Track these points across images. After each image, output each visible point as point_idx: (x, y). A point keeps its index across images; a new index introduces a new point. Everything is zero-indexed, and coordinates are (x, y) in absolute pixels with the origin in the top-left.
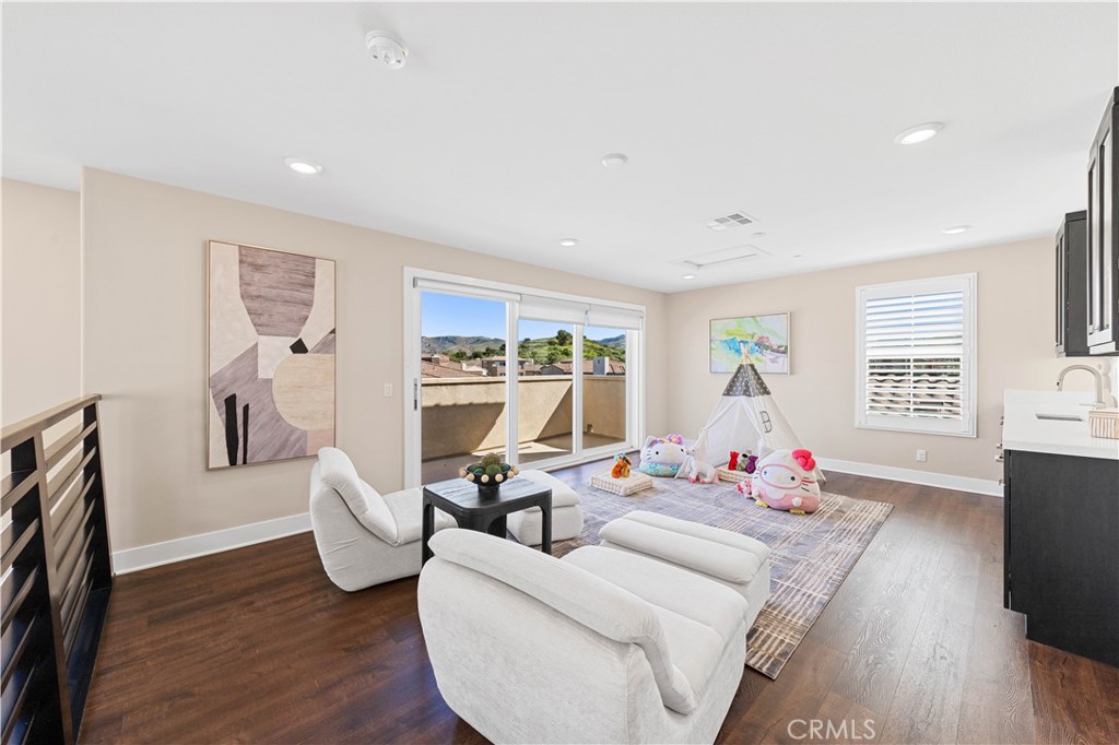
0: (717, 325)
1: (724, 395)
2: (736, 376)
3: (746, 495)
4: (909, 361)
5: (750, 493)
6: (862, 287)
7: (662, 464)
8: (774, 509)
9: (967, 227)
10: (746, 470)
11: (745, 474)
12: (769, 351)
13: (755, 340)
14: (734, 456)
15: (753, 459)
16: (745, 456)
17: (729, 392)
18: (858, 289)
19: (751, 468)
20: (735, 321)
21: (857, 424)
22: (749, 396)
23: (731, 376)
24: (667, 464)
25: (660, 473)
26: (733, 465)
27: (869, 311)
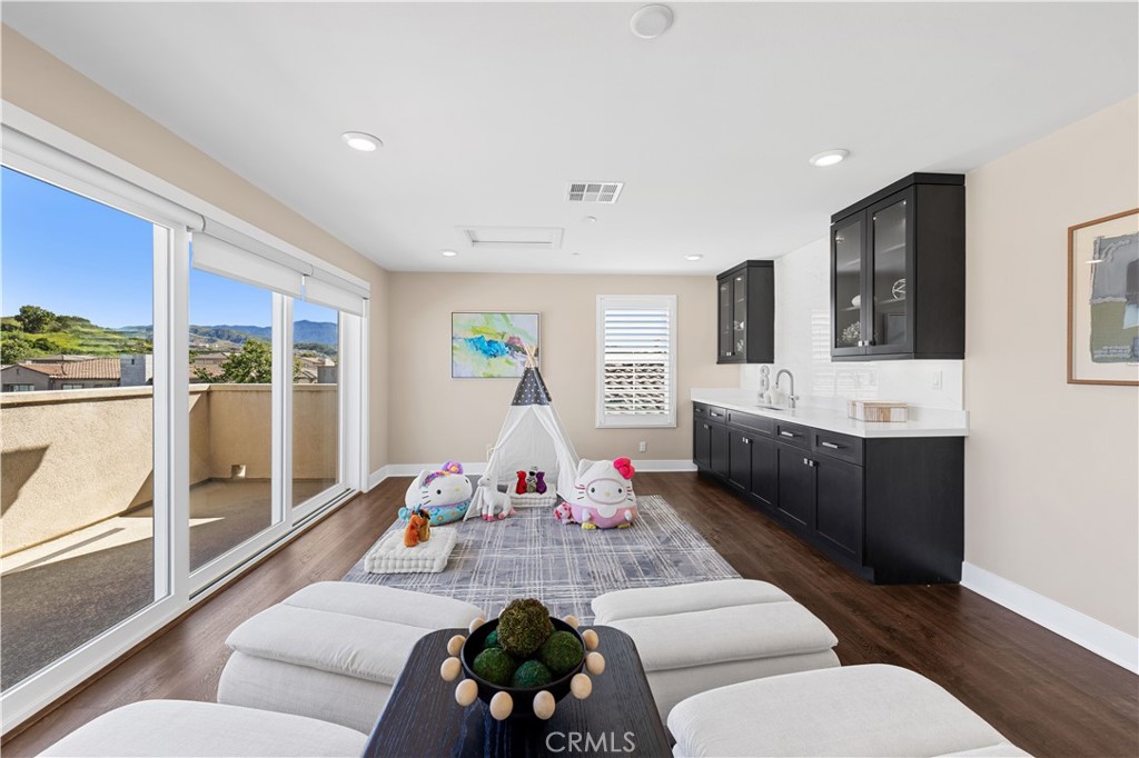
0: (461, 320)
1: (513, 404)
2: (523, 382)
3: (565, 521)
4: (631, 365)
5: (570, 517)
6: (603, 296)
7: (445, 506)
8: (604, 529)
9: (701, 256)
10: (537, 491)
11: (537, 495)
12: (520, 353)
13: (506, 340)
14: (522, 475)
15: (540, 475)
16: (532, 474)
17: (518, 400)
18: (598, 297)
19: (541, 488)
20: (482, 317)
21: (597, 425)
22: (540, 404)
23: (519, 381)
24: (453, 505)
25: (446, 520)
26: (522, 488)
27: (607, 319)
